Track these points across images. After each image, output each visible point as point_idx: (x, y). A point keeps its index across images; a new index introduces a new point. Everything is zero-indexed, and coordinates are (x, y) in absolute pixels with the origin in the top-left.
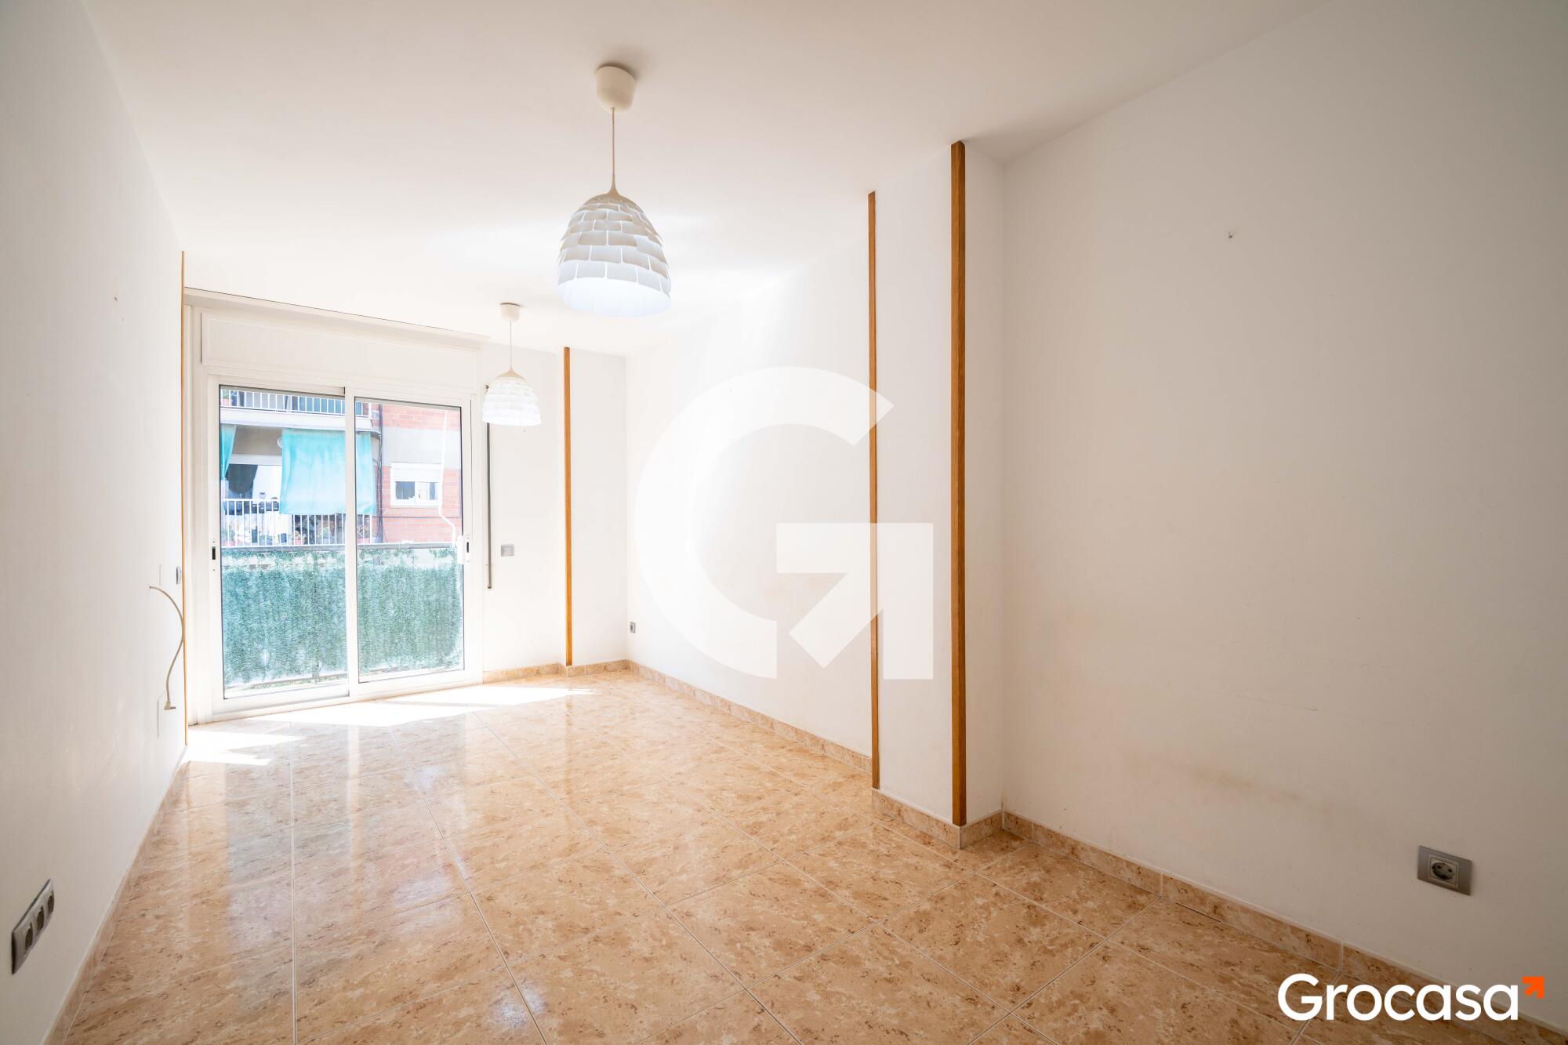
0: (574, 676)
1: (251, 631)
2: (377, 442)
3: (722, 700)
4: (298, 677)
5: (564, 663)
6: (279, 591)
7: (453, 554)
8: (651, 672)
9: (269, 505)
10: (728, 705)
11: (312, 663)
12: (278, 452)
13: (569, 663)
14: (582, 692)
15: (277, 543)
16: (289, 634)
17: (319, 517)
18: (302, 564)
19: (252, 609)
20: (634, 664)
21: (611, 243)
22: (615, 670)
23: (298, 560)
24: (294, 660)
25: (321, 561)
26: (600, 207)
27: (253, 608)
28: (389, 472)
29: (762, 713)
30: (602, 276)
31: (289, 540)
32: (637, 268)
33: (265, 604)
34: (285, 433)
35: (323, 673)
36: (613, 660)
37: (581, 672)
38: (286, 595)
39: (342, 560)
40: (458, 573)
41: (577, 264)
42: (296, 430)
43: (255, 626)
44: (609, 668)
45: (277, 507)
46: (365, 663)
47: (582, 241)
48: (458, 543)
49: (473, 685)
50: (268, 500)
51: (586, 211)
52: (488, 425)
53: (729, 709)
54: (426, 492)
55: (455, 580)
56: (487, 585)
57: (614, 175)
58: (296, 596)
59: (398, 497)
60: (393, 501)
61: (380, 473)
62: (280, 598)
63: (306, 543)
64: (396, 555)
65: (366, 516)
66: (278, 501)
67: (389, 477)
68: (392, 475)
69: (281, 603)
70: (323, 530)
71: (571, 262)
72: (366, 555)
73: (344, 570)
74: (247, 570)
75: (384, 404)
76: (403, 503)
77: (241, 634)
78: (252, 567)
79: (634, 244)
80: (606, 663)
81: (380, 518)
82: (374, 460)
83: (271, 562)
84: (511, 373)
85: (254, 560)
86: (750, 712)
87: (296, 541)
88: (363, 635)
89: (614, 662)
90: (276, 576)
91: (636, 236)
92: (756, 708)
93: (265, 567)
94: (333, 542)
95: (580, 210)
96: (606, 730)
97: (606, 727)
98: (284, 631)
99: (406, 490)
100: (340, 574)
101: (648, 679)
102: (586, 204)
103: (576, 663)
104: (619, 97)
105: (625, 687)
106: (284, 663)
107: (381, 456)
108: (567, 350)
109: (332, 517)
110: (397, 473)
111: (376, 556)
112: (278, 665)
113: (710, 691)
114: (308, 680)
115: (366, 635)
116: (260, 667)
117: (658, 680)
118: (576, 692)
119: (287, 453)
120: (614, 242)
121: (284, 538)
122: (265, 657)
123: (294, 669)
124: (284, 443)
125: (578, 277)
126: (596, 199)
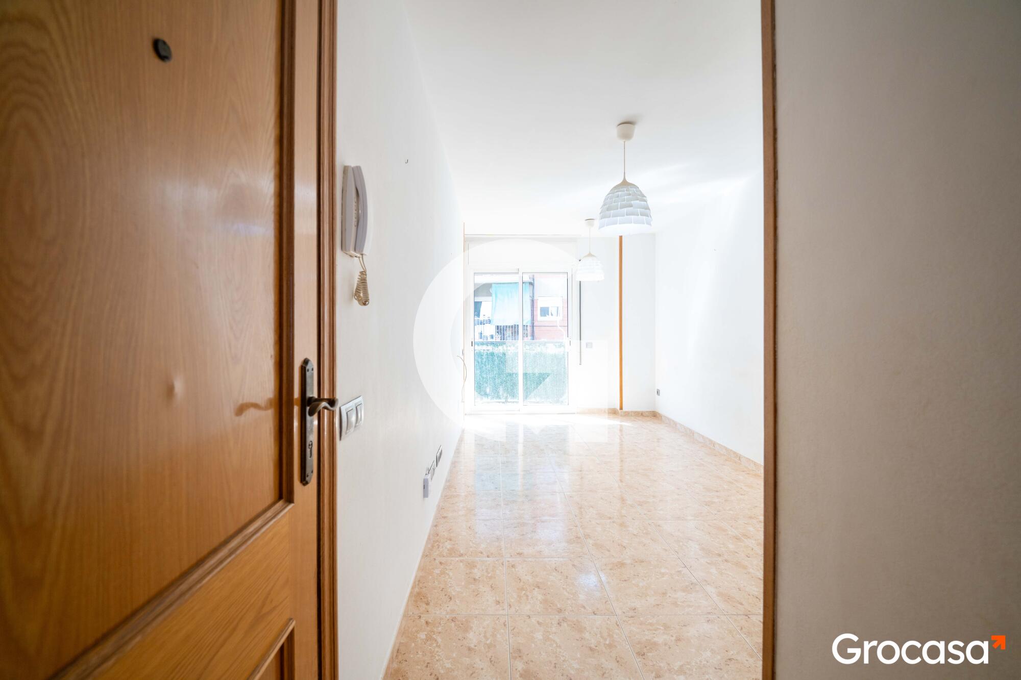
0: (624, 416)
1: (483, 378)
2: (532, 287)
3: (710, 440)
4: (500, 401)
5: (618, 407)
6: (493, 361)
7: (564, 346)
8: (669, 419)
9: (487, 321)
10: (713, 443)
11: (505, 395)
12: (490, 295)
13: (621, 408)
14: (627, 424)
15: (490, 340)
16: (497, 381)
17: (506, 326)
18: (500, 349)
19: (484, 369)
20: (659, 414)
21: (621, 208)
22: (648, 416)
23: (500, 347)
24: (499, 392)
25: (509, 348)
26: (617, 192)
27: (484, 367)
28: (537, 302)
29: (734, 450)
30: (616, 224)
31: (494, 338)
32: (633, 217)
33: (488, 367)
34: (493, 285)
35: (509, 400)
36: (648, 410)
37: (627, 415)
38: (496, 363)
39: (517, 348)
40: (566, 356)
41: (606, 220)
42: (498, 283)
43: (485, 376)
44: (644, 414)
45: (490, 322)
46: (526, 397)
47: (608, 209)
48: (566, 341)
49: (572, 414)
50: (486, 318)
51: (611, 195)
52: (580, 282)
53: (714, 446)
54: (555, 313)
55: (565, 360)
56: (579, 363)
57: (624, 173)
58: (499, 364)
59: (541, 315)
60: (539, 318)
61: (533, 302)
62: (494, 364)
63: (501, 340)
64: (539, 346)
65: (527, 326)
66: (490, 319)
67: (537, 305)
68: (538, 304)
69: (494, 366)
70: (508, 333)
71: (603, 220)
72: (527, 346)
73: (518, 353)
74: (482, 351)
75: (535, 275)
76: (543, 318)
77: (480, 379)
78: (484, 350)
79: (631, 206)
80: (642, 411)
81: (533, 326)
82: (530, 296)
83: (490, 348)
84: (590, 255)
85: (485, 347)
86: (726, 449)
87: (497, 339)
88: (525, 384)
89: (647, 412)
90: (492, 354)
91: (632, 202)
92: (729, 447)
93: (488, 350)
94: (512, 340)
95: (608, 195)
96: (636, 444)
97: (636, 443)
98: (495, 379)
99: (545, 312)
100: (516, 354)
101: (666, 424)
102: (611, 191)
103: (625, 409)
104: (626, 136)
105: (651, 426)
106: (495, 393)
107: (533, 294)
108: (621, 238)
109: (512, 326)
110: (540, 304)
111: (531, 346)
112: (493, 394)
113: (702, 434)
114: (503, 403)
115: (526, 384)
116: (486, 395)
117: (673, 425)
118: (623, 423)
119: (494, 295)
120: (623, 207)
121: (492, 337)
122: (488, 390)
123: (498, 397)
124: (492, 290)
125: (606, 226)
126: (616, 187)
